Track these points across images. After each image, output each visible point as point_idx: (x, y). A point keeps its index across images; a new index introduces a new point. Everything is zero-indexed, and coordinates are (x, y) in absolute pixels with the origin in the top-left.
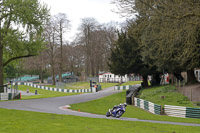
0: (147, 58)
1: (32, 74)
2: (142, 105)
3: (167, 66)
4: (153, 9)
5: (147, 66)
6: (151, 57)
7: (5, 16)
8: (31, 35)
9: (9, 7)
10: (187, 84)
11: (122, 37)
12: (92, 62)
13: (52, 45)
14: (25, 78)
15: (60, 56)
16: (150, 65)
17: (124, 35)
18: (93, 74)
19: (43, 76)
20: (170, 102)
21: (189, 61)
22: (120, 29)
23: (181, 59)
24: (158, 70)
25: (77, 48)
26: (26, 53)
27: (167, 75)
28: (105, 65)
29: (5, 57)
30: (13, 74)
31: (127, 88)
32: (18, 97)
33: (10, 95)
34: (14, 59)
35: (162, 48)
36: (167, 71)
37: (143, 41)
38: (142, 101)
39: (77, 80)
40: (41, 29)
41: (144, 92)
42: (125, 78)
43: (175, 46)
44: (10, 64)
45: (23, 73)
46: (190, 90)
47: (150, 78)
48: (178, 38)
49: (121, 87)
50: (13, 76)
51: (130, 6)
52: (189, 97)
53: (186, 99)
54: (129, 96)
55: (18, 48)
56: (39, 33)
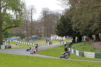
0: (75, 28)
1: (17, 36)
2: (73, 52)
3: (85, 32)
4: (78, 3)
5: (75, 32)
6: (77, 28)
7: (4, 6)
8: (17, 16)
9: (6, 2)
10: (95, 41)
11: (63, 17)
12: (47, 30)
13: (27, 21)
14: (14, 38)
15: (31, 27)
16: (77, 32)
17: (64, 16)
18: (48, 36)
19: (22, 37)
20: (87, 50)
21: (96, 30)
22: (61, 13)
23: (92, 29)
24: (81, 34)
25: (40, 23)
26: (14, 25)
27: (85, 37)
28: (54, 31)
29: (4, 27)
30: (7, 36)
31: (65, 43)
32: (10, 47)
33: (6, 46)
34: (8, 28)
35: (83, 23)
36: (85, 35)
37: (73, 19)
38: (73, 50)
39: (40, 39)
40: (22, 13)
41: (74, 45)
42: (64, 38)
43: (89, 22)
44: (6, 31)
45: (12, 35)
46: (97, 44)
47: (76, 38)
48: (91, 18)
49: (62, 43)
50: (7, 37)
51: (67, 2)
52: (96, 48)
53: (95, 49)
54: (66, 47)
55: (10, 23)
56: (21, 15)
